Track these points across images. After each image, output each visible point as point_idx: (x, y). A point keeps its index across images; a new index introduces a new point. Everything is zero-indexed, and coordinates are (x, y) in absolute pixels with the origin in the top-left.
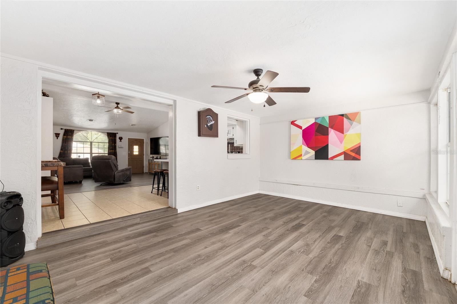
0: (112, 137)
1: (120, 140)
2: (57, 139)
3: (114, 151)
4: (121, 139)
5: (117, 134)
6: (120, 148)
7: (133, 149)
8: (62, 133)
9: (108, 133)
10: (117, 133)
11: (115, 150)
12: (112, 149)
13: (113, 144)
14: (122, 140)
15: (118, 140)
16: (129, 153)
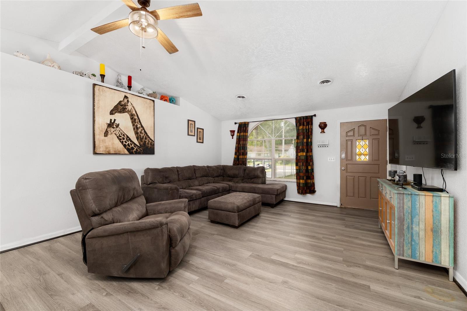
0: (304, 125)
1: (320, 130)
2: (233, 138)
3: (304, 154)
4: (323, 126)
5: (314, 118)
6: (322, 148)
7: (353, 147)
8: (236, 128)
9: (296, 118)
10: (315, 115)
11: (307, 152)
12: (303, 151)
13: (305, 140)
14: (325, 130)
15: (316, 129)
16: (343, 156)
